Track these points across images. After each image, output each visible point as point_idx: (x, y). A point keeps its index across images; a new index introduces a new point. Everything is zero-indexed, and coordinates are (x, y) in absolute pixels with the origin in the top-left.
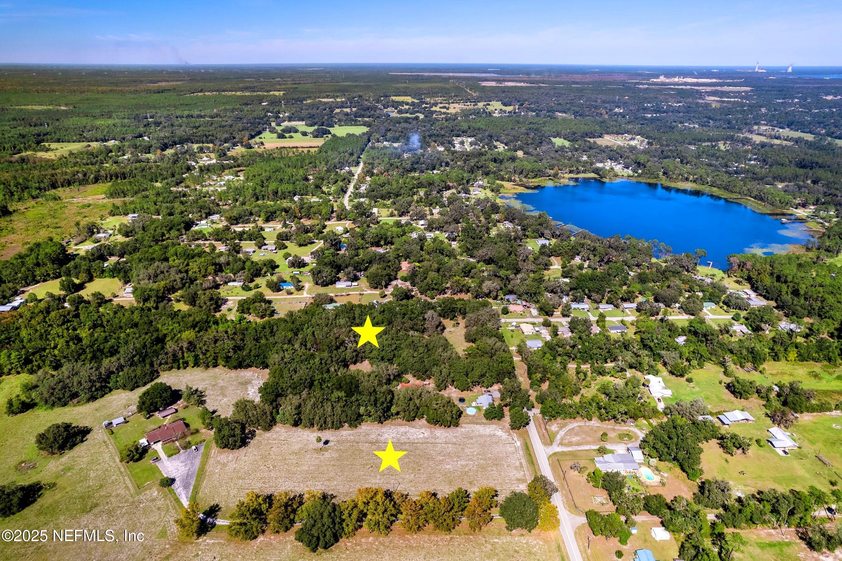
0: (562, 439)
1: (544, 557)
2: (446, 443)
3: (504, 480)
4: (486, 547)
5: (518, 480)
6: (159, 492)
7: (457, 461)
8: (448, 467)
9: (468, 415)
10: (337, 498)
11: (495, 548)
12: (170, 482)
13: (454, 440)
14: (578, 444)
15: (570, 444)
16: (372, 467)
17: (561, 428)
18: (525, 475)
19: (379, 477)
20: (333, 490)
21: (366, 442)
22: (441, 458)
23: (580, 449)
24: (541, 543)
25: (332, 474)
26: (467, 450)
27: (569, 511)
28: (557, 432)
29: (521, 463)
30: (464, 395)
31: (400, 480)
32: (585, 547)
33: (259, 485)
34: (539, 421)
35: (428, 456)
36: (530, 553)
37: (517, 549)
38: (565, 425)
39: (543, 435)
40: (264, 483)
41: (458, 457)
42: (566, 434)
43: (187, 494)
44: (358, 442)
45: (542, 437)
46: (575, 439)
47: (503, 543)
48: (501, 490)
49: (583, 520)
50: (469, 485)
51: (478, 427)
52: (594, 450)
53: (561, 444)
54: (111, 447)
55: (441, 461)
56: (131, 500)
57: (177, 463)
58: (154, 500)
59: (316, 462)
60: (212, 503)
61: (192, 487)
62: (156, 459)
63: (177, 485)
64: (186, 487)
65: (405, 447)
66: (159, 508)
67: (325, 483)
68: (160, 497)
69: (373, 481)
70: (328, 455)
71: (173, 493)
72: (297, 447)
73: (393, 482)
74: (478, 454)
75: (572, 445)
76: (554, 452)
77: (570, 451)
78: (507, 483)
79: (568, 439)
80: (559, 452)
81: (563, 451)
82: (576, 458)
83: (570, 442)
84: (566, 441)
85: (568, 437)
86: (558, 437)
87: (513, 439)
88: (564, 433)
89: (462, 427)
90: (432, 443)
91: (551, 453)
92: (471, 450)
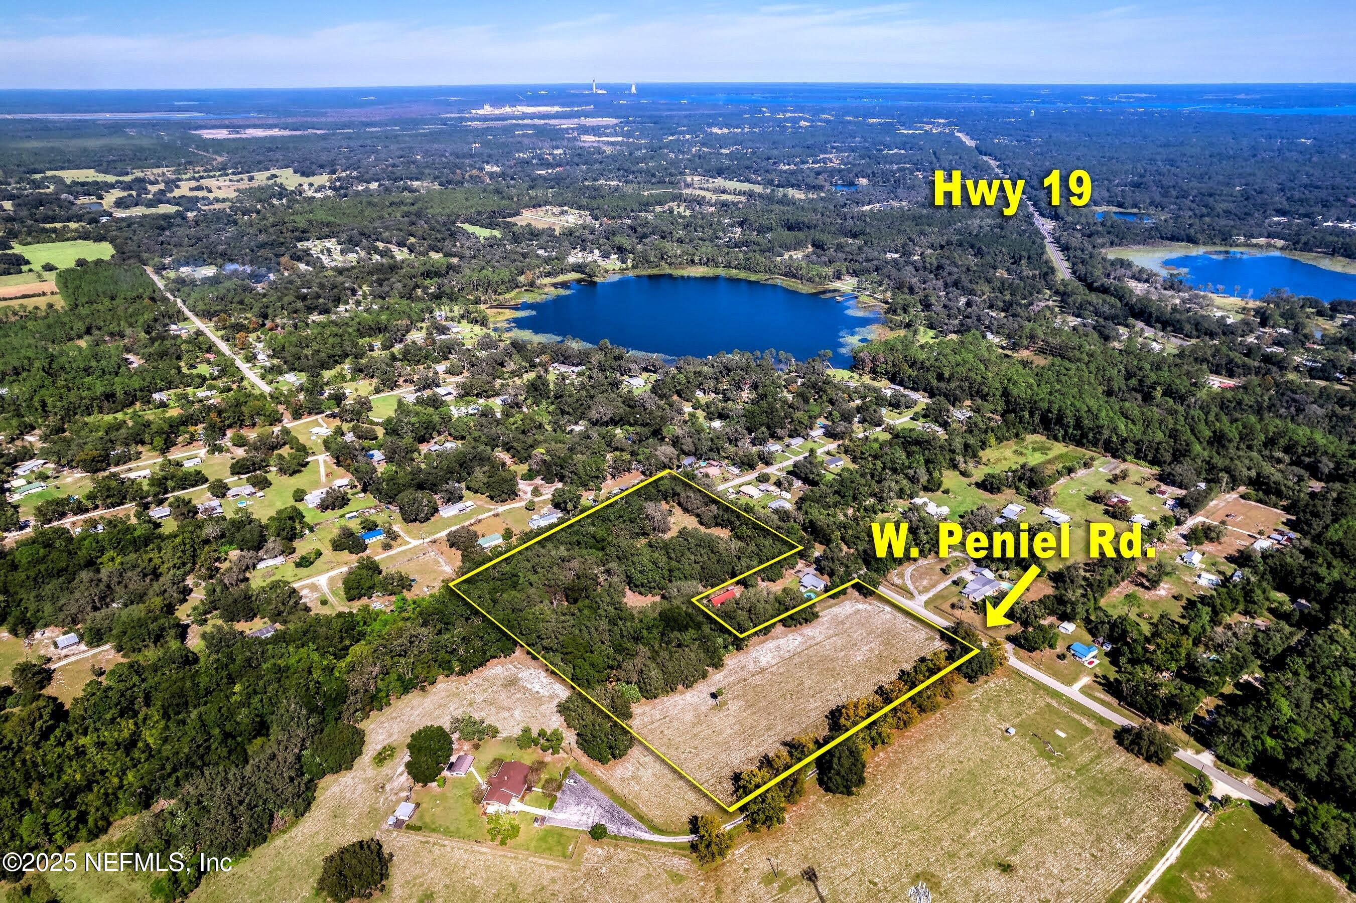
0: (915, 587)
1: (1020, 688)
2: (828, 638)
3: (918, 645)
4: (974, 706)
6: (602, 848)
7: (859, 649)
8: (859, 658)
11: (981, 703)
12: (597, 833)
14: (933, 586)
15: (927, 589)
16: (792, 695)
17: (902, 578)
18: (927, 633)
19: (812, 700)
20: (787, 734)
21: (754, 675)
22: (842, 654)
23: (939, 589)
24: (1005, 679)
25: (764, 722)
26: (855, 636)
28: (905, 583)
29: (911, 625)
30: (781, 584)
31: (836, 693)
33: (708, 773)
35: (829, 658)
37: (996, 694)
38: (903, 575)
39: (898, 591)
40: (709, 769)
41: (856, 645)
42: (913, 582)
43: (639, 829)
45: (898, 593)
46: (925, 582)
47: (982, 695)
49: (1010, 646)
50: (897, 664)
51: (836, 609)
52: (950, 585)
53: (920, 592)
54: (446, 842)
55: (846, 656)
56: (580, 874)
57: (573, 809)
58: (609, 858)
59: (732, 720)
60: (685, 820)
61: (634, 820)
62: (536, 820)
63: (612, 828)
64: (627, 823)
65: (797, 660)
66: (630, 861)
67: (771, 733)
68: (612, 851)
69: (812, 706)
70: (734, 707)
71: (623, 838)
72: (689, 717)
73: (830, 697)
74: (869, 634)
75: (929, 589)
76: (924, 601)
77: (934, 595)
78: (922, 646)
79: (920, 585)
80: (927, 600)
81: (930, 598)
82: (946, 599)
83: (924, 587)
84: (921, 588)
85: (918, 584)
86: (911, 587)
87: (879, 606)
88: (910, 581)
89: (821, 617)
90: (816, 645)
91: (923, 603)
92: (858, 633)
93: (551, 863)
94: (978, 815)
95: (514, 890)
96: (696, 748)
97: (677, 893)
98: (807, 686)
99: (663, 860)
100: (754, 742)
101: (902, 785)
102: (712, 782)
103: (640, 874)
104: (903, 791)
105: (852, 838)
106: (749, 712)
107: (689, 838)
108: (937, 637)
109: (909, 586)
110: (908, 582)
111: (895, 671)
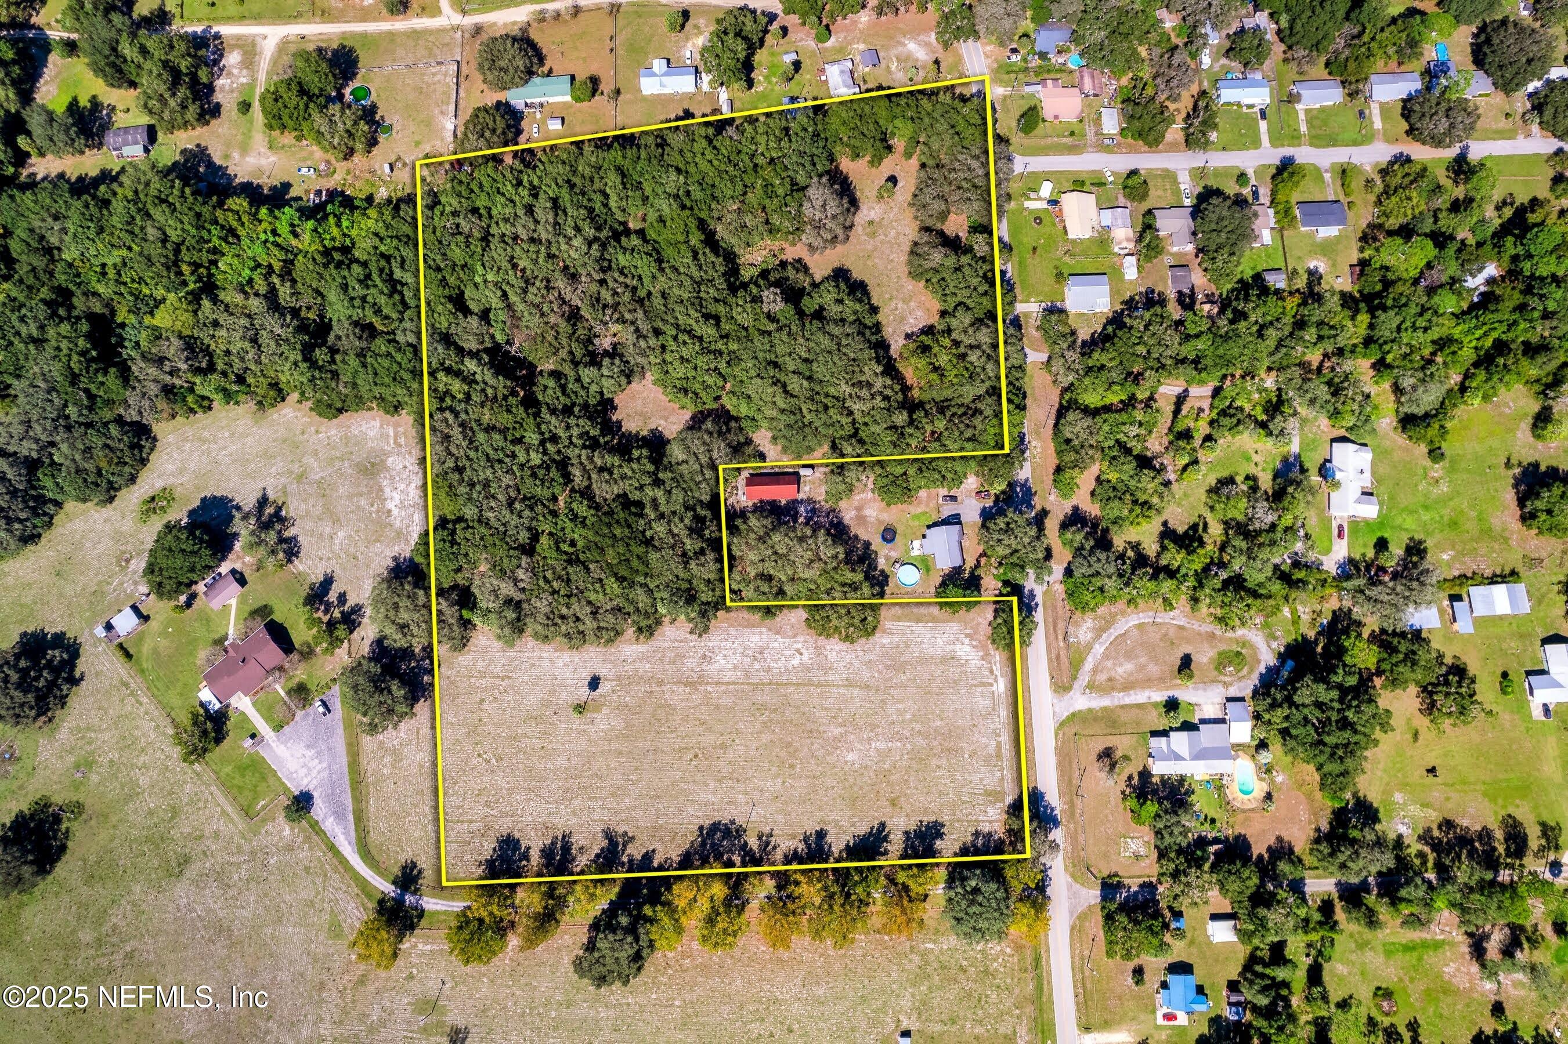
0: (1095, 671)
1: (1009, 981)
2: (849, 684)
3: (959, 795)
4: (911, 961)
5: (987, 793)
6: (292, 829)
7: (870, 739)
8: (851, 757)
9: (900, 591)
10: (637, 843)
11: (927, 963)
12: (302, 803)
13: (866, 674)
14: (1128, 686)
15: (1111, 686)
16: (696, 756)
17: (1099, 632)
18: (1001, 780)
19: (712, 785)
20: (627, 820)
21: (678, 683)
22: (837, 731)
23: (1127, 701)
24: (1008, 950)
25: (618, 779)
26: (891, 708)
27: (1073, 876)
28: (1089, 647)
29: (999, 746)
30: (895, 514)
31: (755, 796)
32: (1082, 958)
33: (481, 811)
34: (1054, 608)
35: (809, 726)
36: (986, 972)
37: (965, 963)
38: (1109, 622)
39: (1058, 657)
40: (488, 804)
41: (873, 727)
42: (1106, 656)
43: (346, 834)
44: (661, 683)
45: (1055, 661)
46: (1124, 669)
47: (941, 950)
48: (952, 822)
49: (1093, 895)
50: (889, 809)
51: (919, 628)
52: (1155, 705)
53: (1091, 686)
54: (145, 700)
55: (837, 739)
56: (247, 847)
57: (300, 749)
58: (290, 848)
59: (582, 745)
60: (402, 859)
61: (351, 817)
62: (253, 736)
63: (320, 809)
64: (339, 815)
65: (763, 698)
66: (307, 869)
67: (611, 803)
68: (300, 839)
69: (702, 797)
70: (603, 721)
71: (320, 832)
72: (532, 700)
73: (741, 798)
74: (914, 719)
75: (1113, 689)
76: (1071, 711)
77: (1104, 709)
78: (964, 802)
79: (1109, 670)
80: (1080, 711)
81: (1090, 710)
82: (1114, 731)
83: (1110, 680)
84: (1102, 677)
85: (1109, 664)
86: (1089, 664)
87: (992, 672)
88: (1102, 650)
89: (884, 631)
90: (818, 685)
91: (1066, 714)
92: (901, 707)
93: (229, 809)
95: (173, 818)
96: (499, 759)
97: (321, 950)
98: (731, 755)
99: (340, 895)
100: (576, 802)
101: (683, 1007)
102: (474, 827)
103: (304, 895)
104: (677, 1014)
105: (556, 1028)
106: (615, 745)
107: (388, 888)
108: (1009, 799)
109: (1090, 659)
110: (1099, 649)
111: (874, 818)
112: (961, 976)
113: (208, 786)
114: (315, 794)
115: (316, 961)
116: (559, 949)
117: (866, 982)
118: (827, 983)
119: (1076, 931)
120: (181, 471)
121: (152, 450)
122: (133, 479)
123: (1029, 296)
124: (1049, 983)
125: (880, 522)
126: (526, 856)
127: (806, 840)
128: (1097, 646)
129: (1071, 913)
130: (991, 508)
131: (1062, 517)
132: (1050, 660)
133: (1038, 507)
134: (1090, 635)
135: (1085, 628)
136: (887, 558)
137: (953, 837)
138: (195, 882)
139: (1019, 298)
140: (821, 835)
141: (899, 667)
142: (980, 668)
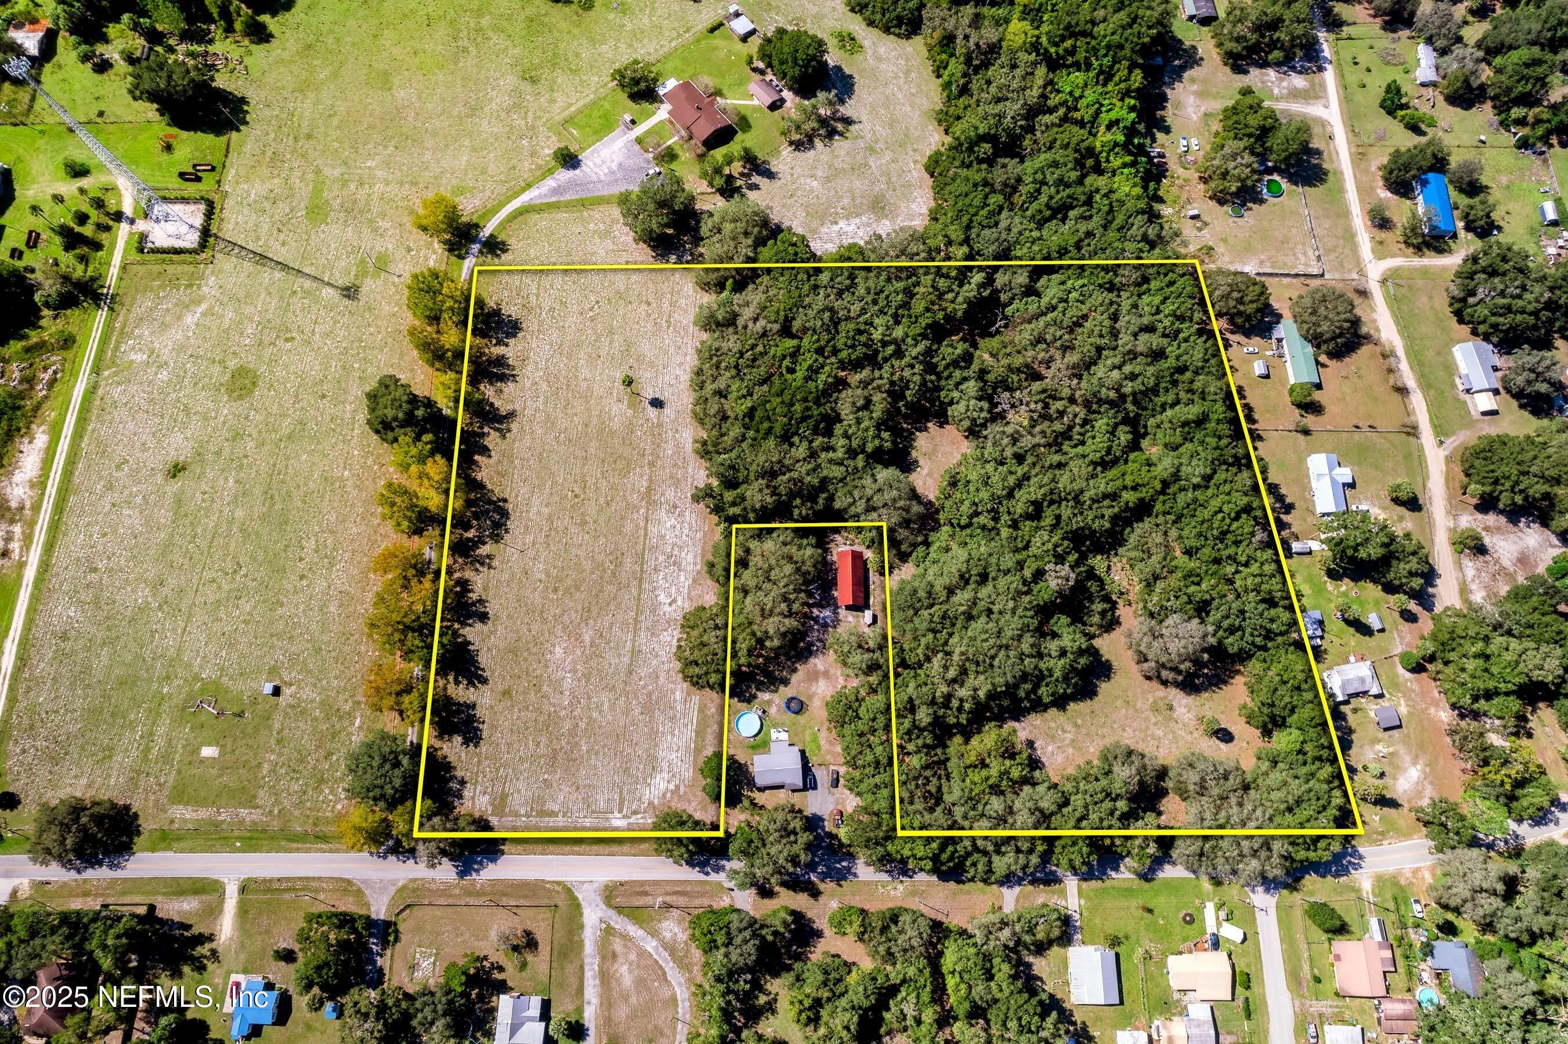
0: (626, 937)
1: (309, 804)
2: (635, 653)
3: (506, 766)
4: (346, 701)
5: (504, 797)
6: (549, 154)
7: (575, 672)
8: (559, 650)
9: (735, 715)
10: (499, 440)
11: (341, 718)
12: (571, 161)
13: (643, 672)
14: (605, 978)
15: (607, 956)
16: (576, 496)
17: (670, 948)
18: (516, 814)
19: (546, 511)
20: (522, 430)
21: (651, 480)
22: (587, 638)
23: (588, 974)
24: (339, 807)
25: (562, 423)
26: (605, 697)
27: (404, 888)
28: (654, 933)
29: (553, 814)
30: (818, 714)
31: (531, 553)
32: (317, 891)
33: (546, 304)
34: (701, 895)
35: (595, 610)
36: (322, 781)
37: (335, 758)
38: (682, 963)
39: (646, 893)
40: (552, 309)
41: (587, 676)
42: (642, 953)
43: (540, 196)
44: (651, 464)
45: (641, 888)
46: (625, 973)
47: (352, 734)
48: (479, 755)
49: (380, 910)
50: (500, 688)
51: (689, 733)
52: (580, 1010)
53: (609, 931)
54: (673, 44)
55: (579, 637)
56: (539, 123)
57: (618, 158)
58: (533, 154)
59: (598, 391)
60: (512, 242)
61: (554, 199)
62: (633, 122)
63: (565, 175)
64: (555, 191)
65: (629, 564)
66: (514, 168)
67: (540, 417)
68: (540, 162)
69: (536, 501)
70: (618, 410)
71: (543, 177)
72: (645, 347)
73: (529, 539)
74: (591, 721)
75: (603, 958)
76: (583, 904)
77: (581, 944)
78: (498, 770)
79: (626, 955)
80: (581, 915)
81: (582, 927)
82: (555, 953)
83: (614, 955)
84: (617, 945)
85: (633, 957)
86: (634, 931)
87: (635, 813)
88: (649, 949)
89: (688, 694)
90: (636, 620)
91: (580, 896)
92: (606, 706)
93: (573, 109)
94: (240, 513)
95: (571, 70)
96: (592, 319)
97: (444, 181)
98: (573, 530)
99: (488, 193)
100: (544, 386)
101: (342, 479)
102: (533, 299)
103: (492, 166)
104: (336, 473)
105: (344, 368)
106: (595, 421)
107: (487, 231)
108: (494, 821)
109: (641, 933)
110: (650, 945)
111: (493, 672)
112: (322, 753)
113: (595, 93)
114: (577, 172)
115: (436, 178)
116: (412, 370)
117: (334, 654)
118: (340, 615)
119: (345, 886)
120: (879, 59)
121: (899, 36)
122: (871, 23)
123: (1089, 898)
124: (298, 850)
125: (810, 697)
126: (499, 343)
127: (481, 601)
128: (654, 943)
129: (363, 882)
130: (823, 827)
131: (810, 914)
132: (642, 883)
133: (822, 887)
134: (668, 935)
135: (676, 930)
136: (769, 702)
137: (463, 755)
138: (515, 89)
139: (1084, 885)
140: (484, 617)
141: (648, 709)
142: (640, 799)
